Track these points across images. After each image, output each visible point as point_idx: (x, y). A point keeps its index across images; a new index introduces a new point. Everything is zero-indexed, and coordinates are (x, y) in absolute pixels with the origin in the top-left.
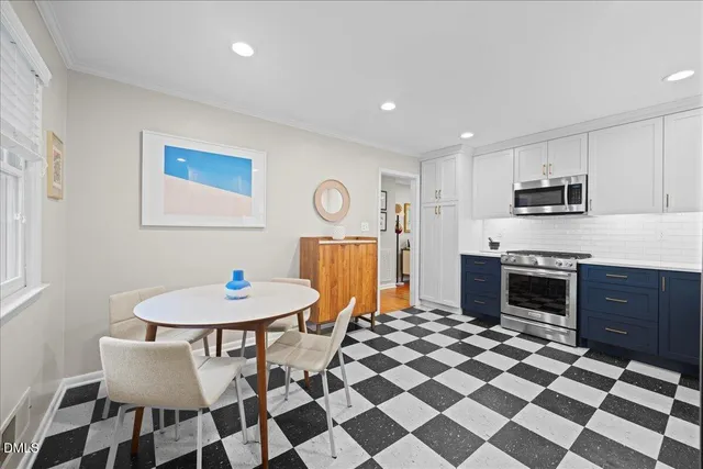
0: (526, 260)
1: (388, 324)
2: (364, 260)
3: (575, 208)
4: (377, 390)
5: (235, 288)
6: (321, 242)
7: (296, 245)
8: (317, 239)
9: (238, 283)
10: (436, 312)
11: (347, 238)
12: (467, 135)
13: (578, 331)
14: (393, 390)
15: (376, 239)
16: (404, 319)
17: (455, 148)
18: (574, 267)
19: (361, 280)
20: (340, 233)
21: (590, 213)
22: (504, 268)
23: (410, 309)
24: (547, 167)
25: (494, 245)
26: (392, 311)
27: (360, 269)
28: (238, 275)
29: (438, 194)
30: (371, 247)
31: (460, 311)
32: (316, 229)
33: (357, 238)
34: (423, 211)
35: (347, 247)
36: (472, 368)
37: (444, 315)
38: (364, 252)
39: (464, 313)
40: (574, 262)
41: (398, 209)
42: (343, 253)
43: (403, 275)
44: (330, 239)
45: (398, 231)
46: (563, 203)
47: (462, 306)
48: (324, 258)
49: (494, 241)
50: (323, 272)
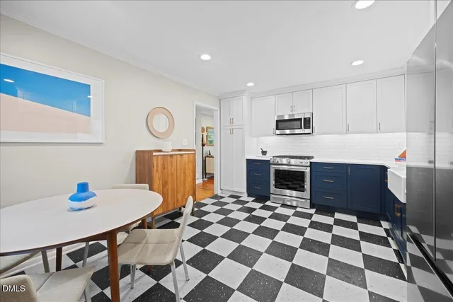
0: (285, 161)
1: (203, 209)
2: (187, 166)
3: (307, 131)
4: (205, 261)
5: (80, 200)
6: (154, 154)
7: (132, 157)
8: (151, 152)
9: (84, 195)
10: (232, 196)
11: (173, 151)
12: (251, 84)
13: (310, 199)
14: (217, 259)
15: (194, 150)
16: (213, 204)
17: (243, 92)
18: (309, 164)
19: (185, 180)
20: (168, 147)
21: (314, 134)
22: (272, 166)
23: (215, 197)
24: (293, 107)
25: (264, 153)
26: (204, 199)
27: (185, 173)
28: (83, 187)
29: (231, 121)
30: (191, 157)
31: (246, 195)
32: (148, 144)
33: (180, 150)
34: (222, 131)
35: (175, 157)
36: (262, 232)
37: (237, 198)
38: (187, 159)
39: (248, 196)
40: (308, 161)
41: (203, 130)
42: (172, 162)
43: (206, 174)
44: (160, 151)
45: (203, 145)
46: (301, 128)
47: (247, 191)
48: (157, 166)
49: (264, 150)
50: (157, 176)
